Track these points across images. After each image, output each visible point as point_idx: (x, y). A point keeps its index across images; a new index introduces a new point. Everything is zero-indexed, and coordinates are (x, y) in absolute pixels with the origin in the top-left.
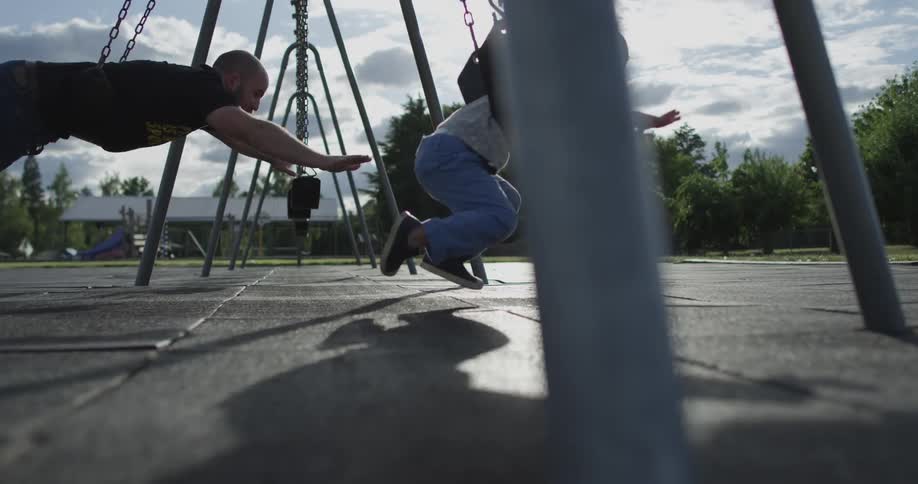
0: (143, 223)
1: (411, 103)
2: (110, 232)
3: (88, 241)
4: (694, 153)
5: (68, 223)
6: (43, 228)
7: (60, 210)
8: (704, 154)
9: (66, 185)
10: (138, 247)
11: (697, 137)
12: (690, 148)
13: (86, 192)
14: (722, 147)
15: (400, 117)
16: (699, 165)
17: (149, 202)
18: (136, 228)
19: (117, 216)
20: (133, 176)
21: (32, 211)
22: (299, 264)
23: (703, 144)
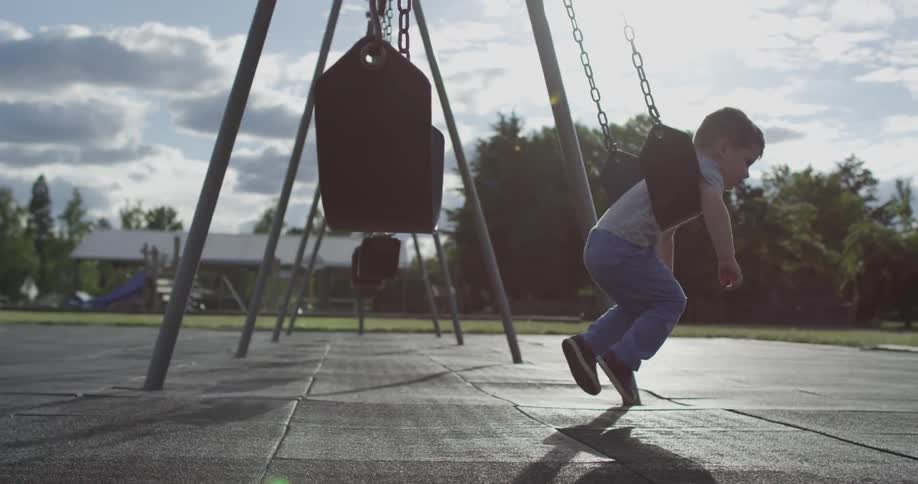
0: (168, 265)
1: (503, 123)
2: (128, 275)
3: (102, 283)
4: (863, 192)
5: (79, 261)
6: (51, 265)
7: (71, 245)
8: (876, 196)
9: (80, 214)
10: (161, 295)
11: (867, 173)
12: (858, 185)
13: (104, 224)
14: (904, 186)
15: (488, 141)
16: (870, 209)
17: (177, 241)
18: (160, 271)
19: (137, 255)
20: (159, 206)
21: (40, 246)
22: (361, 331)
23: (874, 182)
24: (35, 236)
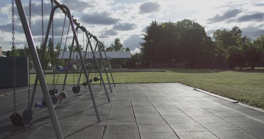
0: (75, 62)
4: (238, 35)
9: (60, 47)
10: (75, 68)
11: (239, 30)
23: (241, 32)
24: (50, 52)
